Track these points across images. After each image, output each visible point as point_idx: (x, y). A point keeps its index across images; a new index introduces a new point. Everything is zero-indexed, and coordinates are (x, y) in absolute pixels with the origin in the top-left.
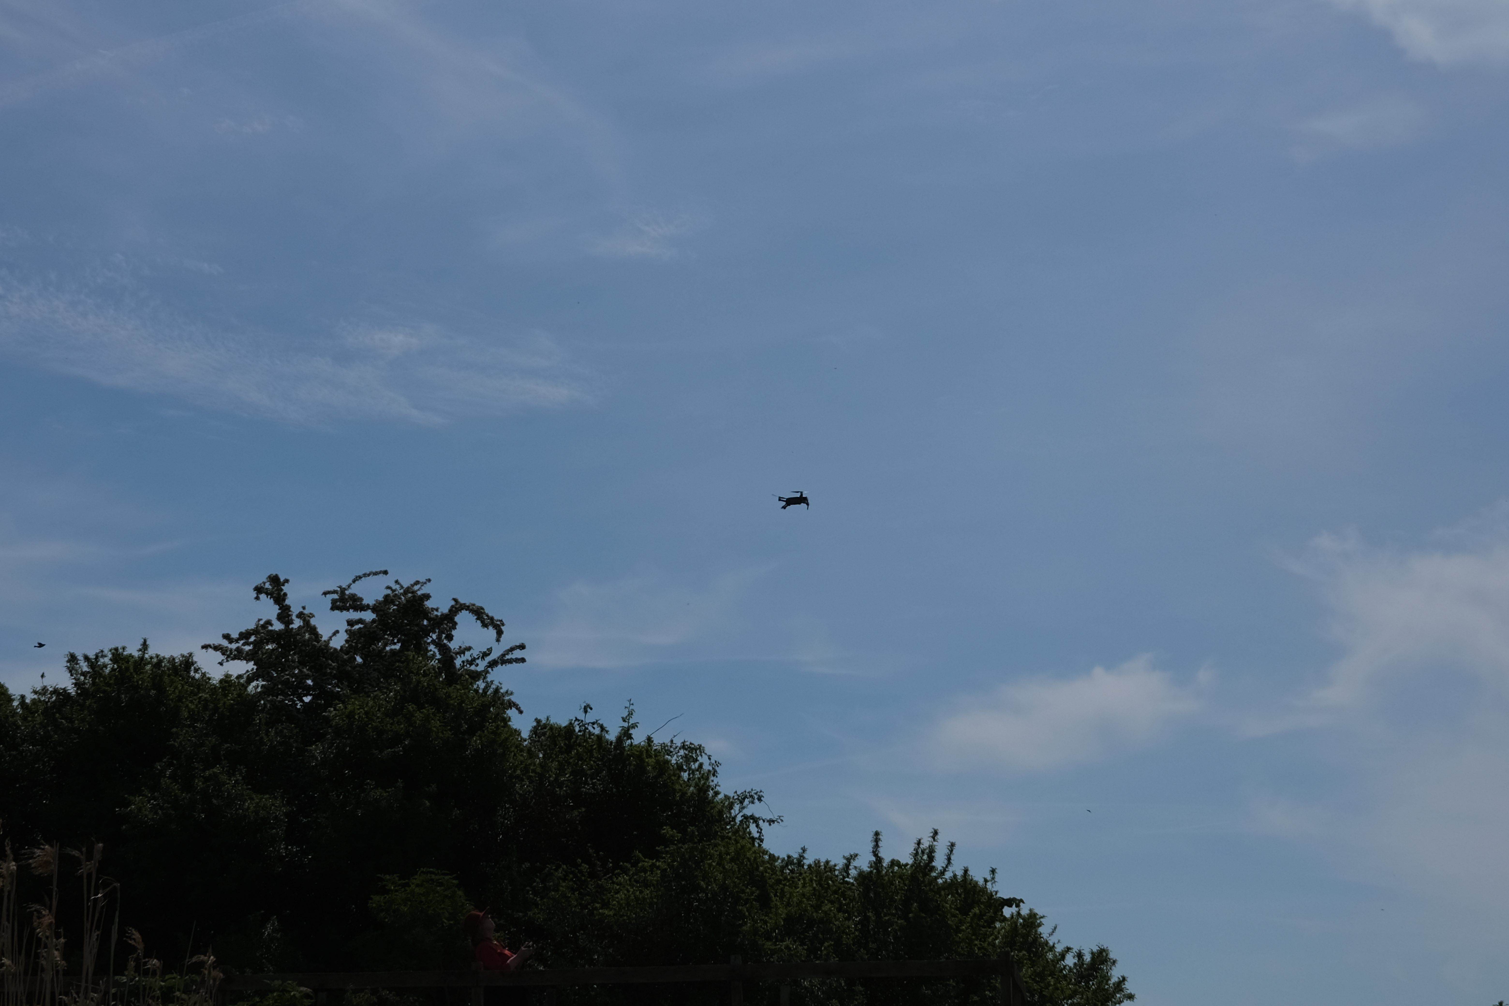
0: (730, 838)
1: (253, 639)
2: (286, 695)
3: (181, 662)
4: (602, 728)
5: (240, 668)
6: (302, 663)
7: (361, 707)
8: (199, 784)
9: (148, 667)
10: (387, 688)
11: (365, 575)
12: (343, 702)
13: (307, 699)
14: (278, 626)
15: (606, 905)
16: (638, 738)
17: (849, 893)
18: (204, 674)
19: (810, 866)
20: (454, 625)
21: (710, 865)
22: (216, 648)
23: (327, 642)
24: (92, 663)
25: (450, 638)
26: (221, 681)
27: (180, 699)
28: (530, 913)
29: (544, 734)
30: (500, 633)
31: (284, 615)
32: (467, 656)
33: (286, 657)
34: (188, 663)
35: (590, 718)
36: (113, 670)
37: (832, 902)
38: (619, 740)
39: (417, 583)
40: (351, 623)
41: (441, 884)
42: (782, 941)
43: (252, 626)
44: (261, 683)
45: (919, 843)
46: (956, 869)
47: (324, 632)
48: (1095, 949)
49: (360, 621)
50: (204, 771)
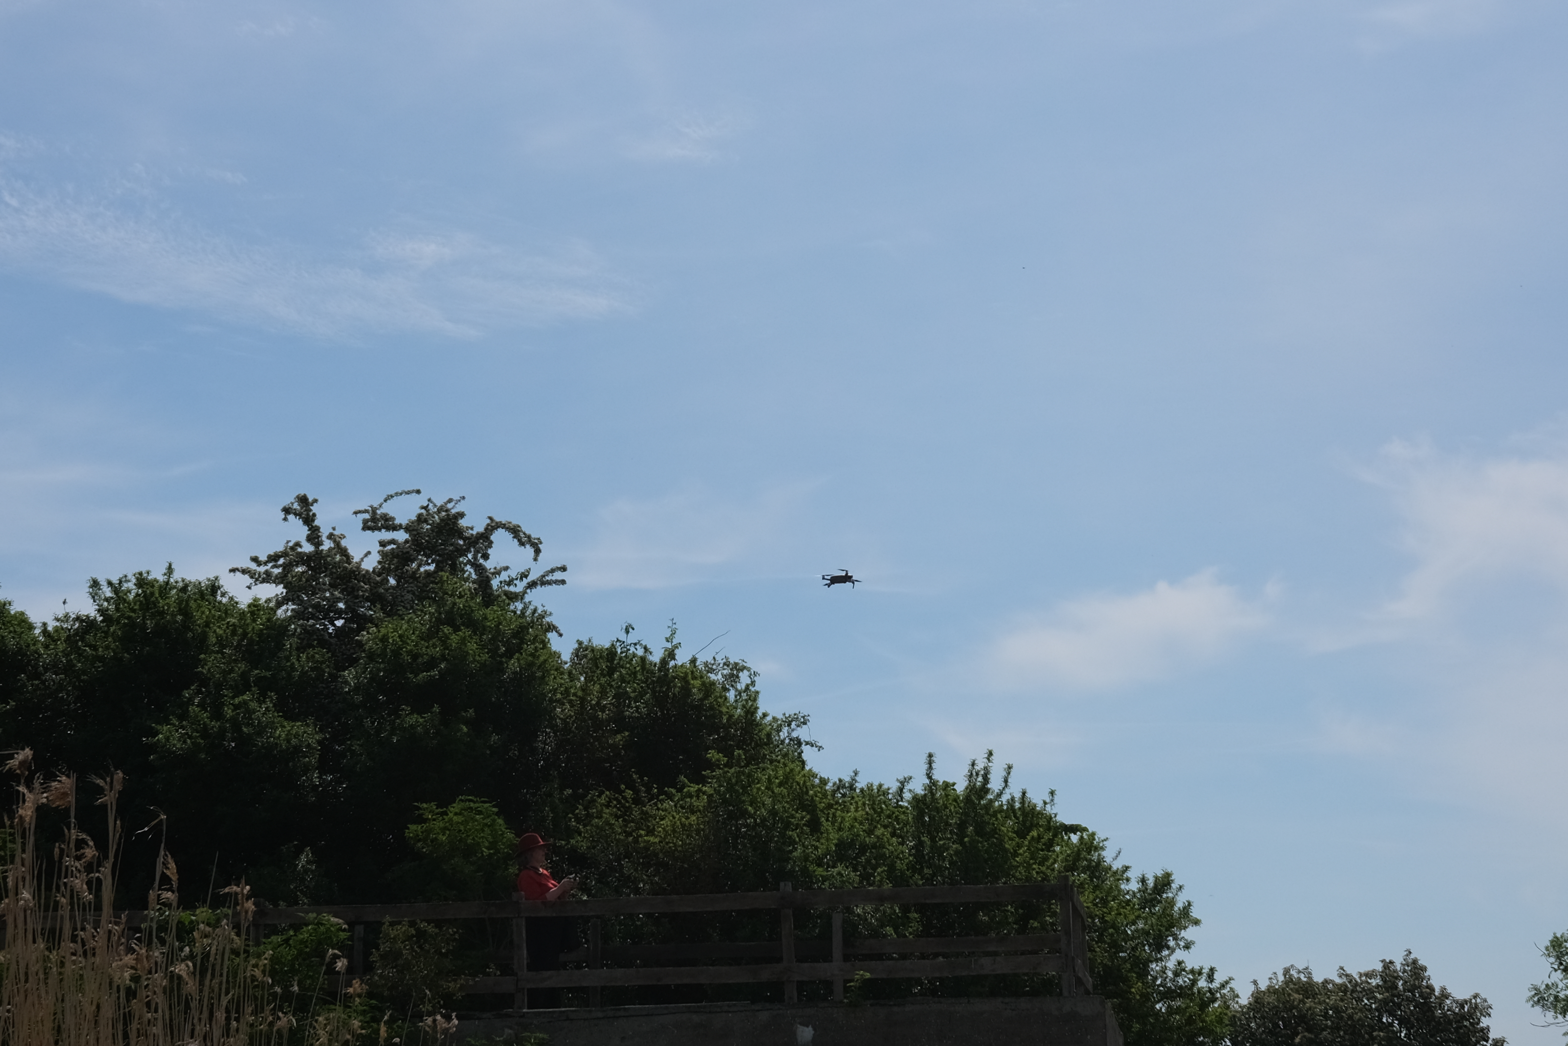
0: (779, 762)
1: (281, 561)
2: (317, 619)
3: (207, 587)
4: (646, 649)
5: (270, 591)
6: (333, 586)
7: (395, 630)
8: (229, 712)
9: (174, 591)
10: (422, 611)
11: (397, 494)
12: (377, 626)
13: (339, 623)
14: (308, 548)
15: (651, 832)
16: (682, 658)
17: (902, 817)
18: (231, 598)
19: (862, 790)
20: (490, 544)
21: (759, 789)
22: (244, 572)
23: (359, 564)
24: (116, 588)
25: (486, 557)
26: (249, 606)
27: (207, 624)
28: (573, 841)
29: (585, 656)
30: (537, 551)
31: (314, 537)
32: (504, 576)
33: (317, 580)
34: (214, 587)
35: (632, 638)
36: (137, 595)
37: (885, 827)
38: (664, 662)
39: (450, 501)
40: (383, 544)
41: (480, 813)
42: (834, 867)
43: (280, 548)
44: (291, 606)
45: (973, 764)
46: (1014, 791)
47: (356, 555)
48: (1160, 873)
49: (393, 542)
50: (233, 698)
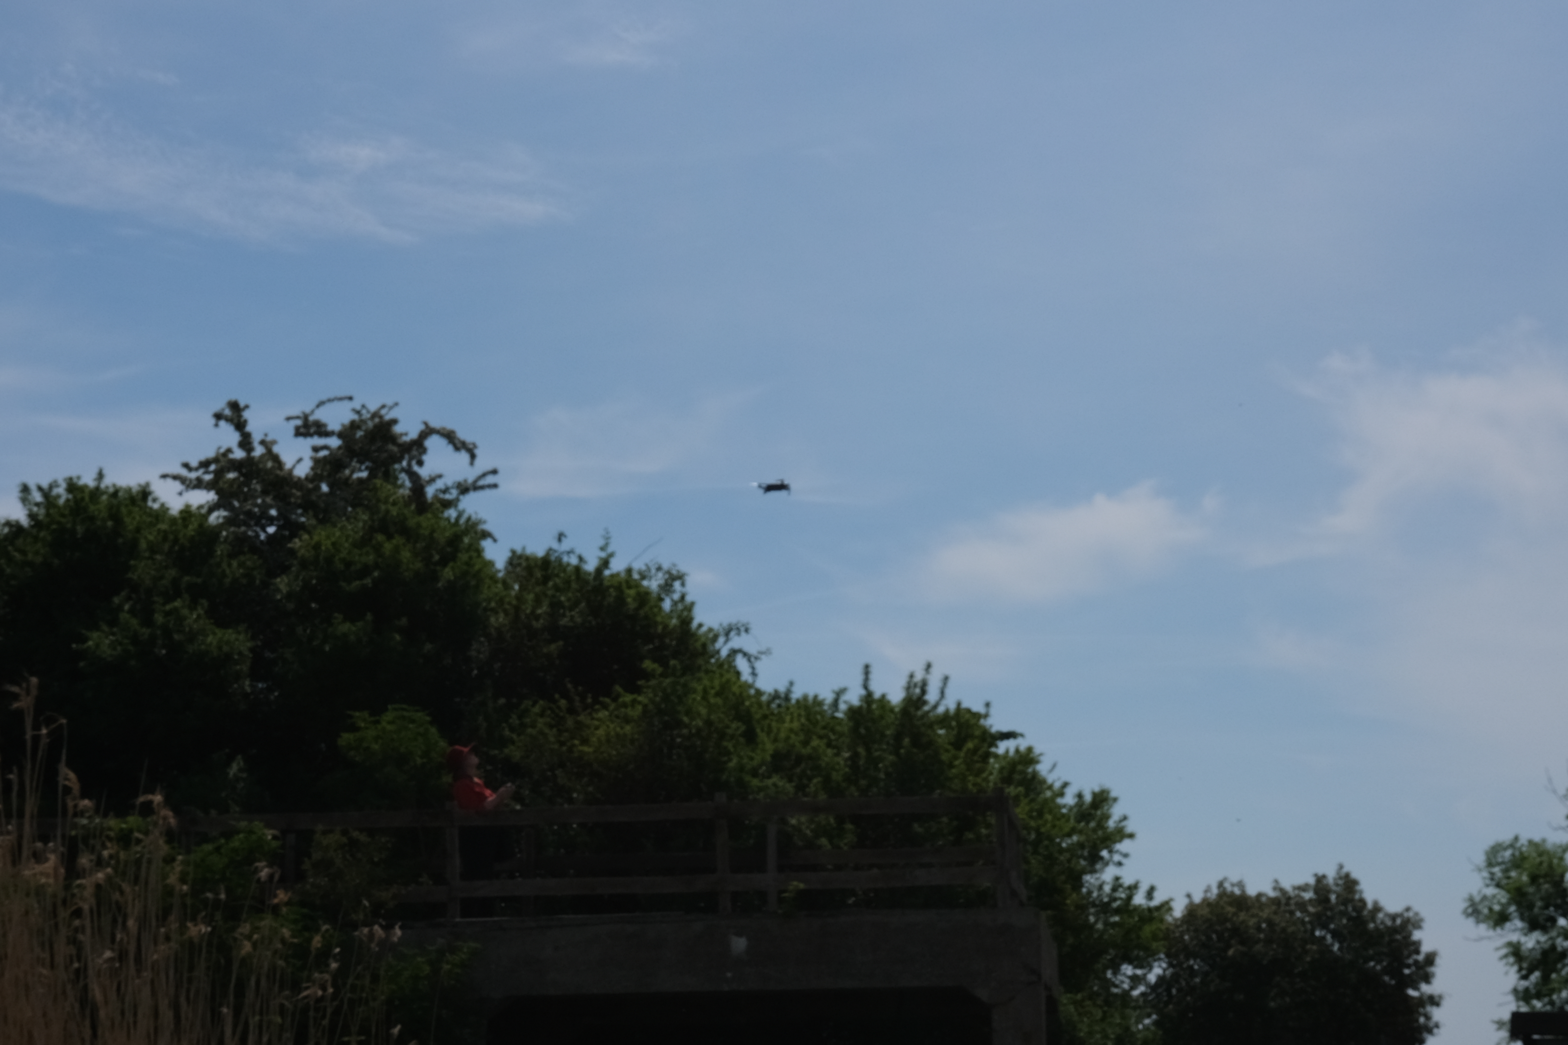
0: (714, 672)
1: (213, 467)
2: (249, 526)
3: (138, 492)
4: (581, 559)
5: (201, 498)
6: (265, 493)
7: (328, 537)
8: (159, 618)
9: (104, 497)
10: (355, 518)
11: (330, 400)
12: (309, 533)
13: (271, 530)
14: (239, 454)
15: (585, 741)
16: (617, 566)
17: (838, 728)
18: (163, 505)
19: (798, 701)
20: (424, 450)
21: (694, 699)
22: (175, 477)
23: (291, 471)
24: (46, 493)
25: (420, 464)
26: (182, 512)
27: (138, 530)
28: (506, 751)
29: (519, 565)
30: (473, 457)
31: (246, 443)
32: (440, 484)
33: (248, 486)
34: (145, 493)
35: (565, 546)
36: (68, 500)
37: (821, 737)
38: (599, 571)
39: (383, 407)
40: (316, 449)
41: (413, 721)
42: (769, 777)
43: (211, 454)
44: (223, 513)
45: (912, 676)
46: (950, 702)
47: (288, 460)
48: (1096, 789)
49: (325, 447)
50: (164, 604)
